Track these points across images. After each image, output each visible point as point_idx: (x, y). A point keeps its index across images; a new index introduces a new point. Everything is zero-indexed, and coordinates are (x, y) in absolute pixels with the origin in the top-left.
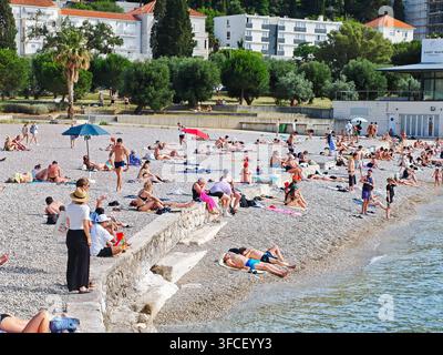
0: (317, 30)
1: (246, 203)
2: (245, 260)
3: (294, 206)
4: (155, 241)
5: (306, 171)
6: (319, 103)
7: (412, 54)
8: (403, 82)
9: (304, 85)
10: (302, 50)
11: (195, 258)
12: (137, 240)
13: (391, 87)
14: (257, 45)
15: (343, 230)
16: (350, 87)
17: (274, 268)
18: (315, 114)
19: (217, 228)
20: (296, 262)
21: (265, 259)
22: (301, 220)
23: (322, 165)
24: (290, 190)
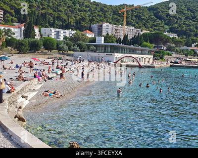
0: (69, 33)
1: (49, 79)
2: (49, 94)
3: (62, 79)
4: (23, 89)
5: (66, 70)
6: (70, 52)
7: (94, 40)
8: (91, 47)
9: (66, 47)
10: (65, 38)
11: (34, 93)
12: (18, 89)
13: (88, 49)
14: (53, 36)
15: (75, 86)
16: (78, 48)
17: (57, 96)
18: (69, 55)
19: (41, 85)
20: (62, 94)
21: (54, 93)
22: (64, 83)
23: (70, 69)
24: (61, 75)
